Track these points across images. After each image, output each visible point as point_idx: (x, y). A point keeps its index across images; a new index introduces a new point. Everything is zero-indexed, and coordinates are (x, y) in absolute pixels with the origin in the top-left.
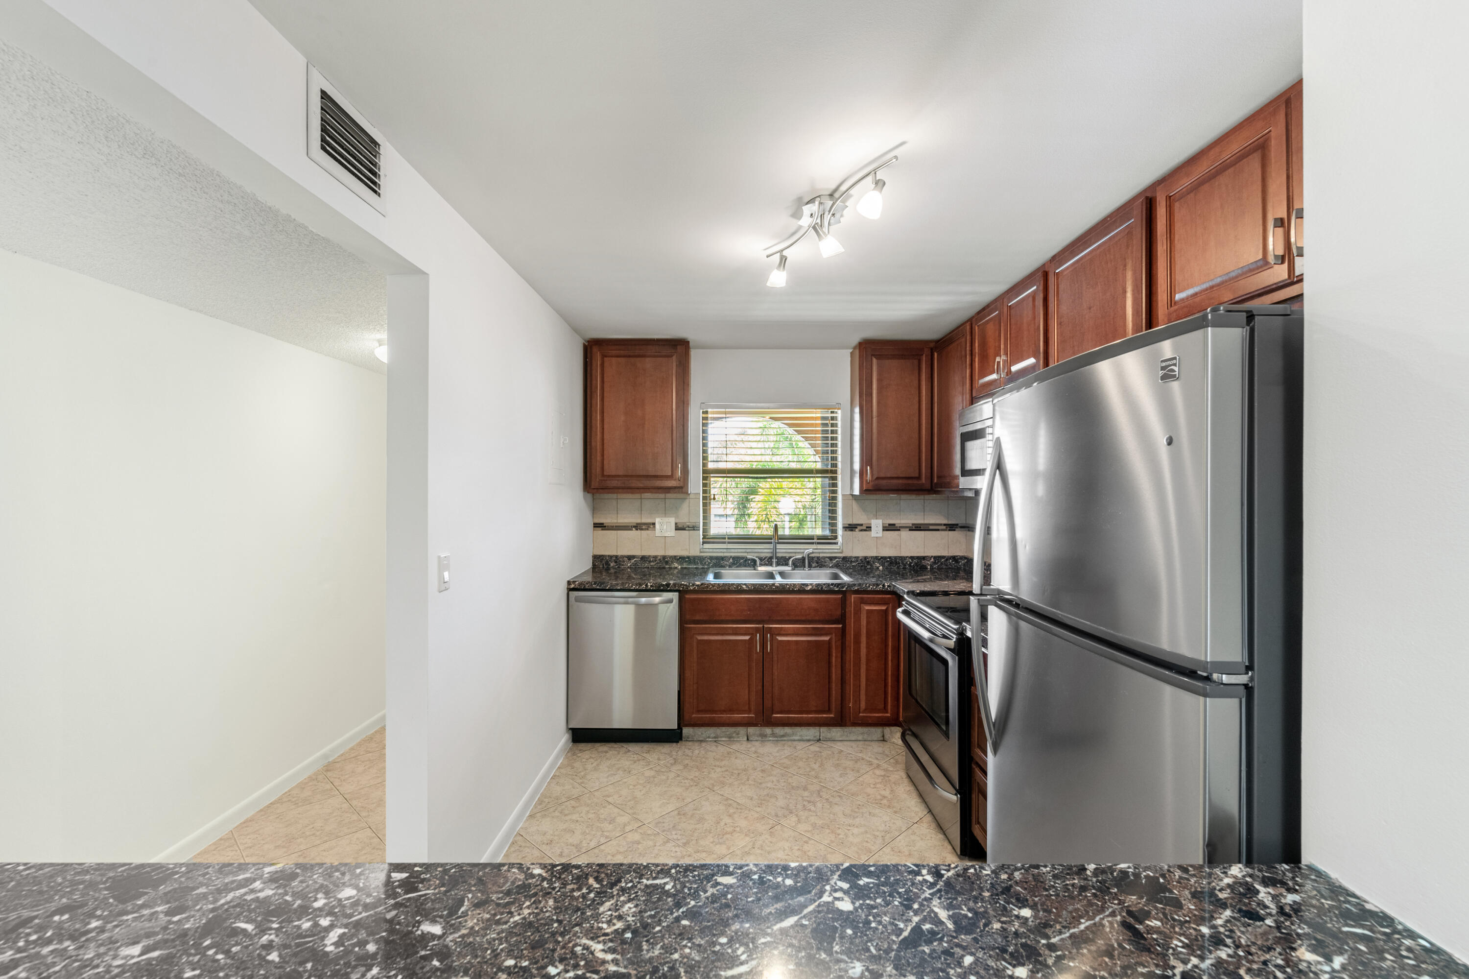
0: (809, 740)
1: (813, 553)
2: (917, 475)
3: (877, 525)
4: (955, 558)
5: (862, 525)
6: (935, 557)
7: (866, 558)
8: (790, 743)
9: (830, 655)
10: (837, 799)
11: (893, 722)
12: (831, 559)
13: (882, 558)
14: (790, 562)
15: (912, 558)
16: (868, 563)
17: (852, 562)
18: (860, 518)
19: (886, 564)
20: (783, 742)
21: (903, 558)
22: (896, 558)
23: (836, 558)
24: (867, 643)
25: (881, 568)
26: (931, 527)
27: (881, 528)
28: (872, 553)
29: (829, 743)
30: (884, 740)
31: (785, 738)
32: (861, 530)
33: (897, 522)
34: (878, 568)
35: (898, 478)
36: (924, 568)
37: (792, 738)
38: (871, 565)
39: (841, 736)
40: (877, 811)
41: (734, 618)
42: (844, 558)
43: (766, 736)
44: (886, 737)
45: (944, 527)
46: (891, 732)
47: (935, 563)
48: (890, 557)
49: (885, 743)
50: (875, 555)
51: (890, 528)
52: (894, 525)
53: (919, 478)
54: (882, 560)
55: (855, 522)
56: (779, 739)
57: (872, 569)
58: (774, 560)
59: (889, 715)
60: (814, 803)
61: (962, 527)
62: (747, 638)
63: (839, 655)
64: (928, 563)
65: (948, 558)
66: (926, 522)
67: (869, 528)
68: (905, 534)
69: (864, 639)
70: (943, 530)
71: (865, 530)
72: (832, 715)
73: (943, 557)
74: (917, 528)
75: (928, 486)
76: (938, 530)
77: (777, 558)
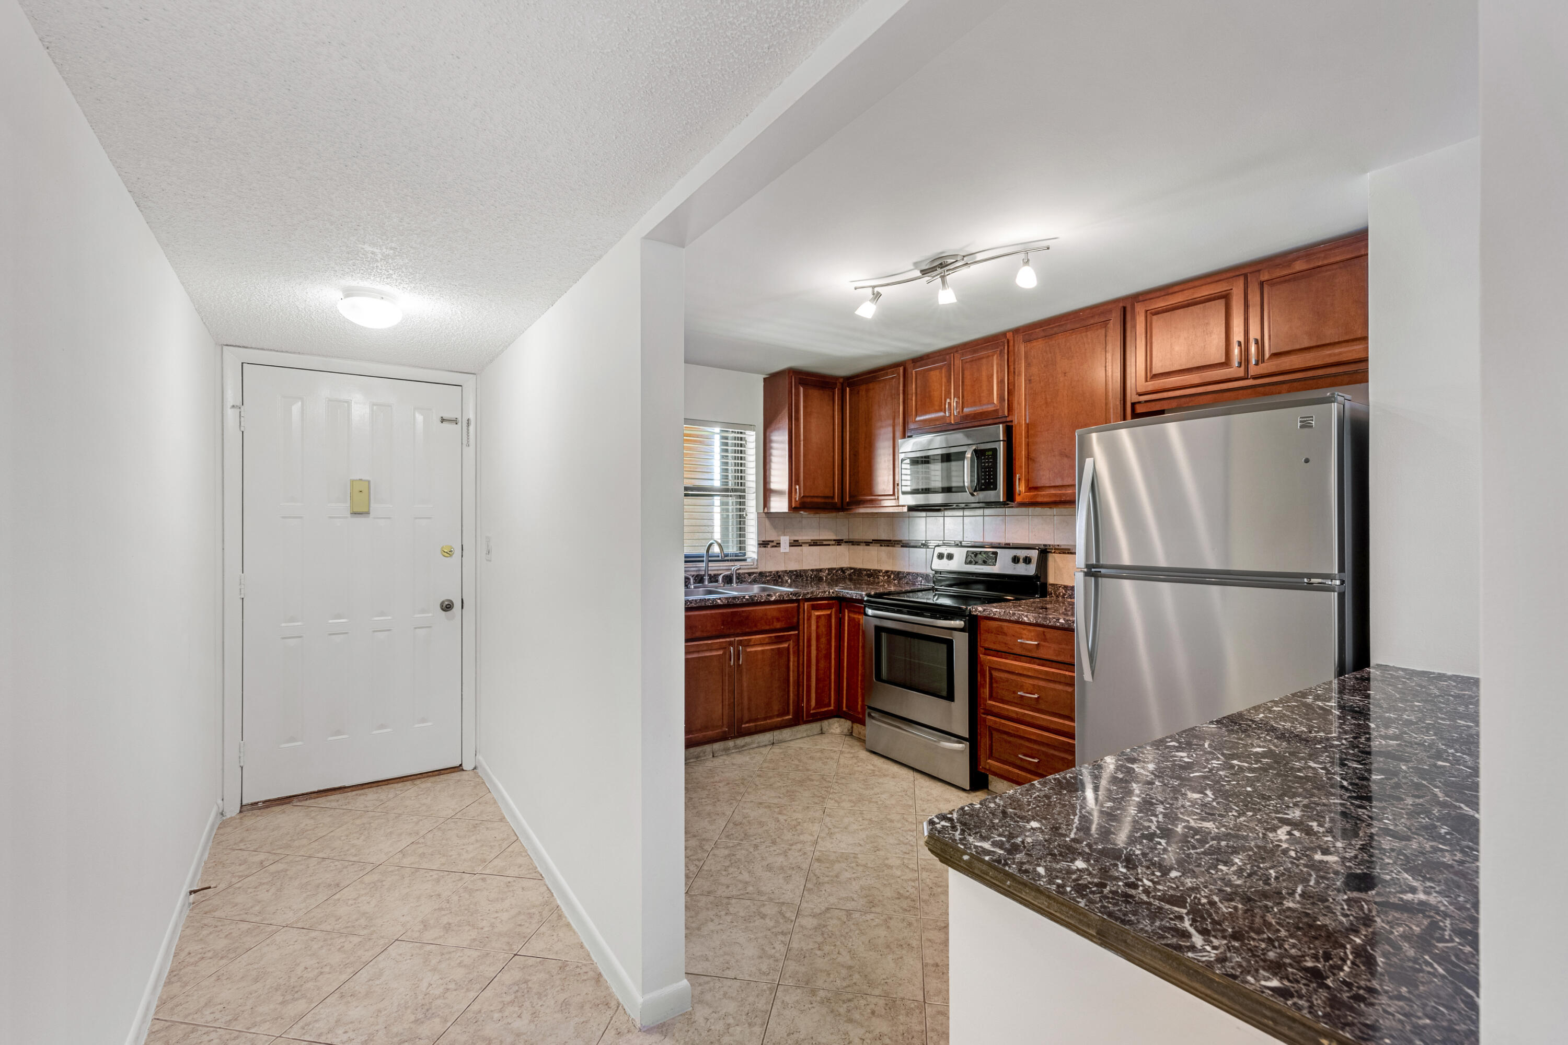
0: (765, 746)
1: (740, 569)
2: (832, 495)
3: (785, 540)
4: (842, 570)
5: (773, 541)
6: (829, 569)
7: (777, 572)
8: (751, 751)
9: (789, 661)
10: (844, 781)
11: (838, 714)
12: (750, 574)
13: (790, 571)
14: (720, 578)
15: (812, 570)
16: (779, 576)
17: (766, 576)
18: (771, 536)
19: (793, 577)
20: (748, 751)
21: (806, 571)
22: (800, 571)
23: (753, 573)
24: (817, 645)
25: (789, 581)
26: (825, 543)
27: (788, 544)
28: (781, 568)
29: (783, 744)
30: (822, 733)
31: (745, 748)
32: (773, 547)
33: (801, 538)
34: (787, 581)
35: (817, 497)
36: (820, 579)
37: (751, 746)
38: (782, 579)
39: (790, 736)
40: (881, 780)
41: (709, 634)
42: (761, 574)
43: (729, 749)
44: (824, 729)
45: (833, 543)
46: (829, 724)
47: (829, 574)
48: (796, 571)
49: (823, 736)
50: (783, 569)
51: (795, 544)
52: (797, 541)
53: (833, 497)
54: (790, 573)
55: (768, 539)
56: (740, 749)
57: (782, 582)
58: (706, 578)
59: (832, 708)
60: (831, 787)
61: (846, 542)
62: (720, 652)
63: (796, 659)
64: (823, 574)
65: (837, 570)
66: (821, 538)
67: (778, 545)
68: (806, 549)
69: (814, 643)
70: (833, 545)
71: (776, 546)
72: (790, 717)
73: (835, 569)
74: (815, 543)
75: (839, 505)
76: (829, 545)
77: (709, 575)
